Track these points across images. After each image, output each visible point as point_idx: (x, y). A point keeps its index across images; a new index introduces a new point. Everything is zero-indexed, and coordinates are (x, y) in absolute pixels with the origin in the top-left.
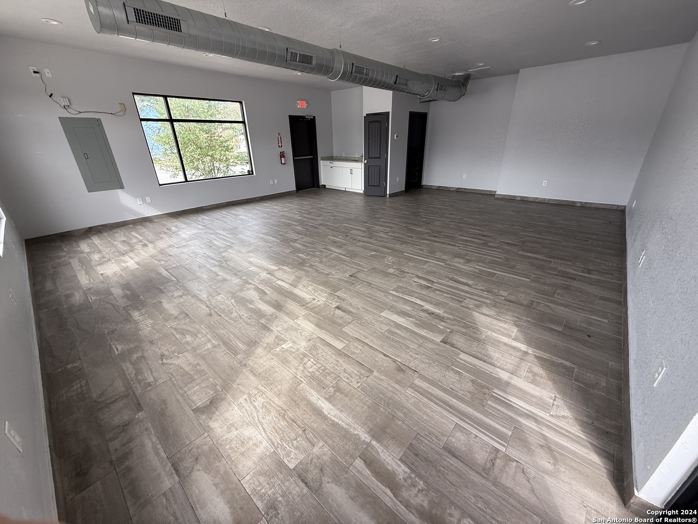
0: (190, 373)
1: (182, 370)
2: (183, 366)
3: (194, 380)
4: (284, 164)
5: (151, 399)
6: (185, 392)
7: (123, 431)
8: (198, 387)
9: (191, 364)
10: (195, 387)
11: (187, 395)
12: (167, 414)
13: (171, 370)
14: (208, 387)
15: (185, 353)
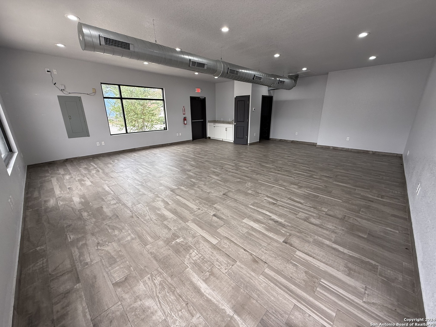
0: (115, 257)
1: (109, 255)
2: (111, 251)
3: (117, 262)
4: (186, 124)
5: (86, 274)
6: (110, 271)
7: (65, 297)
8: (118, 267)
9: (115, 250)
11: (111, 273)
12: (95, 286)
13: (102, 254)
14: (125, 267)
15: (113, 242)
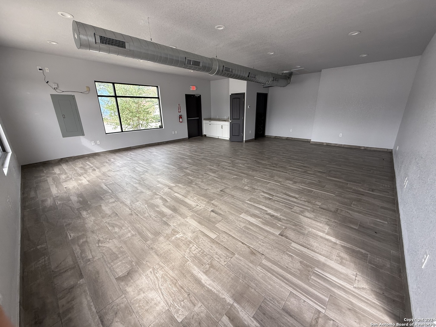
0: (116, 253)
1: (111, 251)
2: (112, 248)
3: (118, 258)
4: (182, 122)
5: (89, 270)
6: (112, 266)
7: (69, 292)
8: (120, 263)
9: (117, 247)
10: (119, 262)
11: (113, 268)
12: (99, 281)
13: (104, 251)
14: (127, 263)
15: (114, 239)
